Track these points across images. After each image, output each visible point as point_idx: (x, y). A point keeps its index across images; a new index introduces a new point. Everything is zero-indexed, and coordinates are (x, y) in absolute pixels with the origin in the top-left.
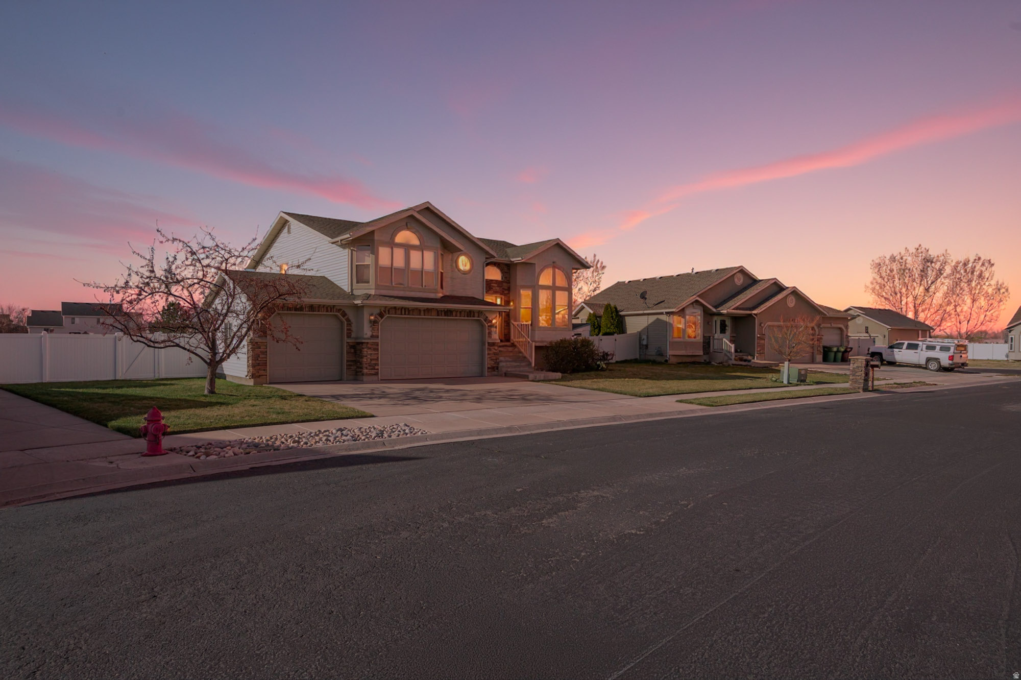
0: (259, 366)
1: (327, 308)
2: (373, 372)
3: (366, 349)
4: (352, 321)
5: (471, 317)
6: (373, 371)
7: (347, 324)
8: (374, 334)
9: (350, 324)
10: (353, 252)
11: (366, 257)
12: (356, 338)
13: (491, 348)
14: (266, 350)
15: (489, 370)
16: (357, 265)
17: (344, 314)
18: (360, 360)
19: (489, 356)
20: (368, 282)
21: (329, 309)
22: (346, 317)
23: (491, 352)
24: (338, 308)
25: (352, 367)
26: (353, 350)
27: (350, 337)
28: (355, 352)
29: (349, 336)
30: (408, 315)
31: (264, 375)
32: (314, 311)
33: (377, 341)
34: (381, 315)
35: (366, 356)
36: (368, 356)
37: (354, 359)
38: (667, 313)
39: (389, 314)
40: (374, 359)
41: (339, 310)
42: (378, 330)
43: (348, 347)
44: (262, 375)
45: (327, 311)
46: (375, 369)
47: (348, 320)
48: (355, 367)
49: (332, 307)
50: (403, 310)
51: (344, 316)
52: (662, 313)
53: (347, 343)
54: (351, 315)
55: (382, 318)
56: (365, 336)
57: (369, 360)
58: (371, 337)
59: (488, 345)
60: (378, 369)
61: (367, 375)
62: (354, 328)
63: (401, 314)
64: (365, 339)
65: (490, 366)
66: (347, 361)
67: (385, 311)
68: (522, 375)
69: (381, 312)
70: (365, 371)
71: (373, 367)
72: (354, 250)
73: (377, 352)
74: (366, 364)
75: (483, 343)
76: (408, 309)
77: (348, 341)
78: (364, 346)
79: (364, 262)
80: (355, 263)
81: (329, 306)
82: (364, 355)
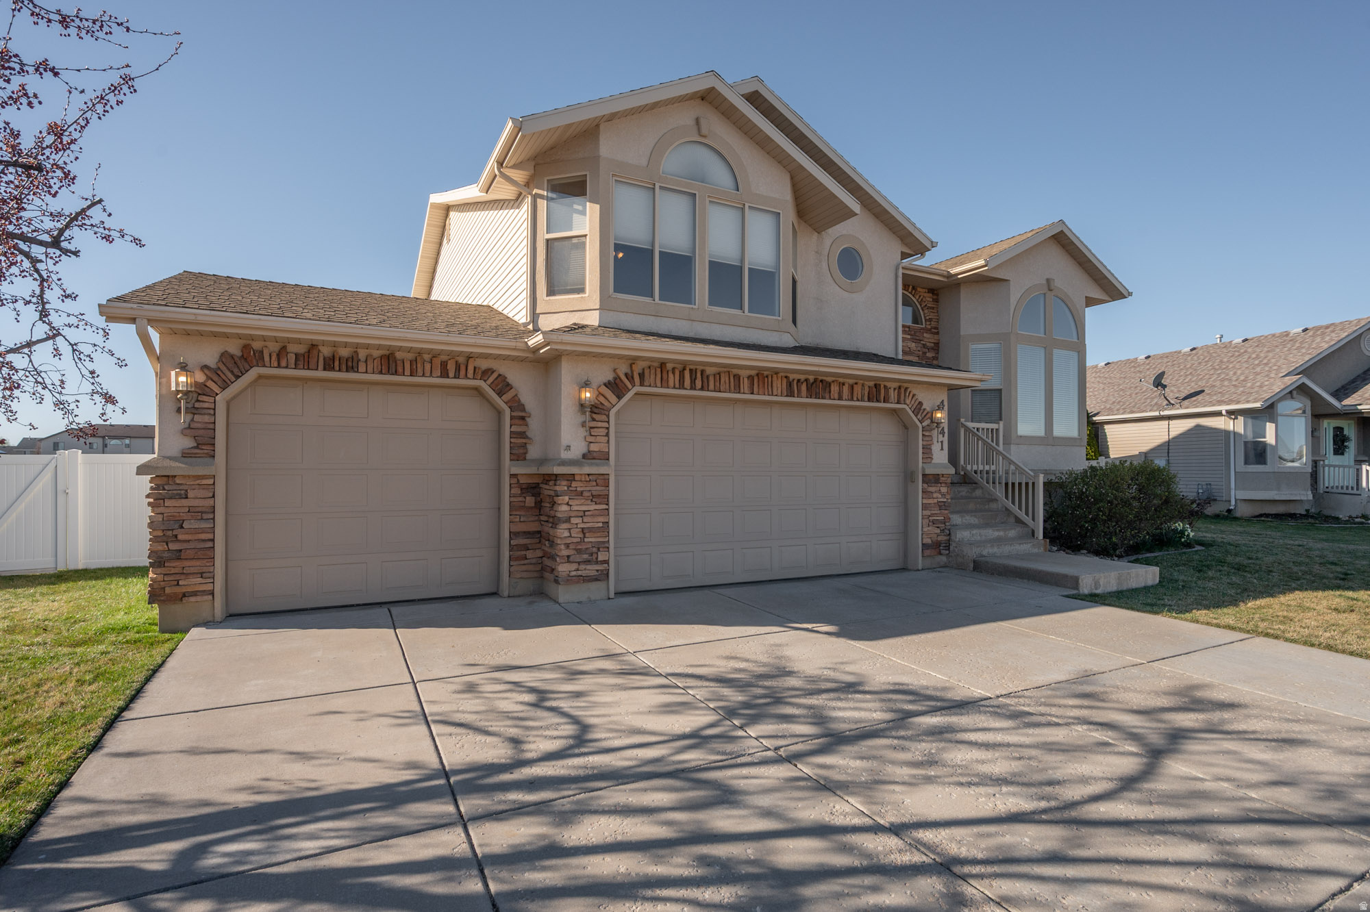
0: (179, 559)
1: (444, 365)
2: (591, 570)
3: (567, 498)
4: (528, 407)
5: (878, 401)
6: (589, 567)
7: (512, 418)
8: (594, 447)
9: (523, 418)
10: (539, 200)
11: (575, 216)
12: (543, 461)
13: (932, 489)
14: (211, 502)
15: (927, 552)
16: (548, 240)
17: (503, 386)
18: (551, 532)
19: (927, 513)
20: (582, 290)
21: (451, 368)
22: (507, 397)
23: (931, 501)
24: (484, 364)
25: (529, 554)
26: (530, 501)
27: (525, 459)
28: (539, 505)
29: (519, 455)
30: (702, 389)
31: (204, 593)
32: (396, 373)
33: (602, 470)
34: (616, 387)
35: (568, 520)
36: (574, 520)
37: (533, 527)
38: (1230, 413)
39: (642, 384)
40: (591, 530)
41: (486, 373)
42: (607, 435)
43: (517, 491)
44: (195, 594)
45: (445, 374)
46: (597, 562)
47: (516, 405)
48: (539, 553)
49: (461, 360)
50: (687, 374)
51: (500, 394)
52: (1219, 414)
53: (512, 476)
54: (523, 384)
55: (619, 397)
56: (565, 455)
57: (576, 534)
58: (584, 456)
59: (924, 482)
60: (607, 562)
61: (570, 580)
62: (534, 427)
63: (682, 386)
64: (564, 463)
65: (929, 541)
66: (513, 535)
67: (630, 377)
69: (617, 378)
70: (563, 569)
71: (591, 553)
72: (542, 197)
73: (605, 507)
74: (567, 546)
75: (908, 476)
76: (703, 372)
77: (515, 471)
78: (562, 486)
79: (571, 230)
80: (543, 235)
81: (452, 354)
82: (559, 515)
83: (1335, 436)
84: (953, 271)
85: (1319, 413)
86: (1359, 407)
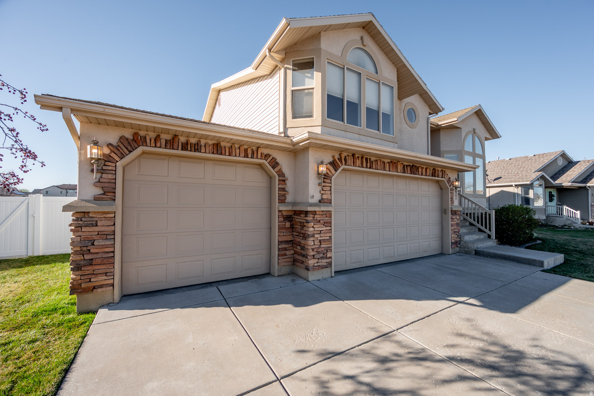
0: (91, 264)
1: (246, 151)
2: (324, 262)
3: (312, 224)
4: (286, 175)
5: (435, 177)
6: (323, 261)
7: (279, 180)
8: (325, 197)
9: (284, 181)
10: (288, 70)
11: (306, 79)
12: (294, 204)
13: (454, 217)
14: (112, 228)
15: (453, 246)
16: (292, 91)
17: (275, 164)
18: (303, 242)
19: (453, 228)
20: (311, 116)
21: (249, 152)
22: (277, 169)
23: (454, 223)
24: (266, 151)
25: (288, 253)
26: (288, 224)
27: (285, 202)
28: (292, 227)
29: (282, 201)
30: (370, 168)
31: (107, 285)
32: (221, 154)
33: (329, 209)
34: (334, 164)
35: (313, 236)
36: (316, 236)
37: (290, 238)
38: (516, 186)
39: (345, 165)
40: (324, 240)
41: (267, 156)
42: (330, 190)
43: (282, 219)
44: (101, 286)
45: (246, 156)
46: (326, 258)
47: (281, 174)
48: (292, 252)
49: (254, 148)
50: (364, 159)
51: (274, 168)
53: (279, 211)
54: (284, 161)
55: (336, 171)
56: (311, 201)
57: (317, 243)
58: (320, 201)
59: (451, 214)
60: (331, 258)
61: (315, 268)
62: (290, 185)
63: (362, 166)
64: (312, 205)
66: (280, 243)
67: (340, 159)
68: (534, 261)
69: (335, 160)
70: (312, 262)
71: (324, 254)
72: (289, 69)
73: (329, 228)
74: (313, 250)
76: (370, 159)
77: (281, 209)
78: (310, 218)
79: (304, 85)
80: (290, 88)
81: (250, 144)
82: (309, 233)
83: (549, 195)
84: (440, 123)
85: (547, 186)
86: (563, 184)
